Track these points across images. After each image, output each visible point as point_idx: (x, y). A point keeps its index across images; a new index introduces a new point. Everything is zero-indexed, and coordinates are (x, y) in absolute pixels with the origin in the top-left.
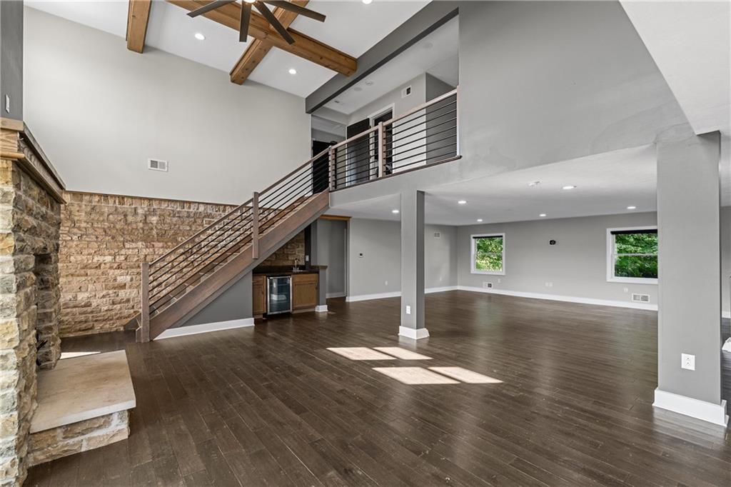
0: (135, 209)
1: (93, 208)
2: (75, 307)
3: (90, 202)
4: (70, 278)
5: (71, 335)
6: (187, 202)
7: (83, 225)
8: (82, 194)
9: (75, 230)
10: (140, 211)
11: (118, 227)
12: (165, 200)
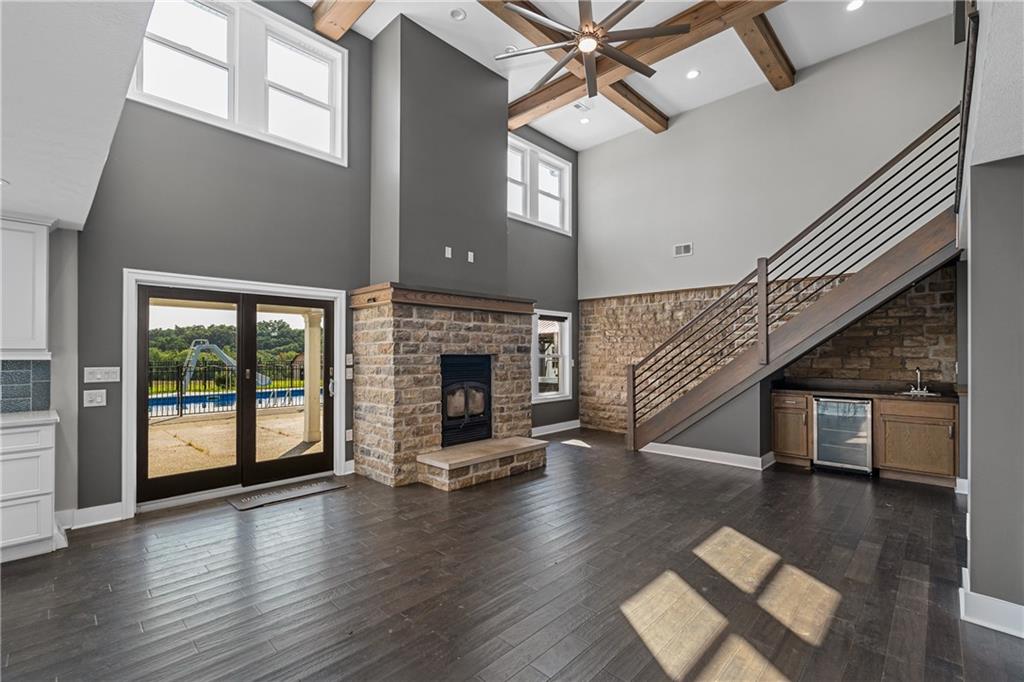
0: (664, 305)
1: (631, 310)
2: (619, 405)
3: (629, 304)
4: (616, 378)
5: (616, 431)
6: (716, 288)
7: (625, 327)
8: (624, 297)
9: (619, 332)
10: (667, 307)
11: (649, 326)
12: (692, 290)
